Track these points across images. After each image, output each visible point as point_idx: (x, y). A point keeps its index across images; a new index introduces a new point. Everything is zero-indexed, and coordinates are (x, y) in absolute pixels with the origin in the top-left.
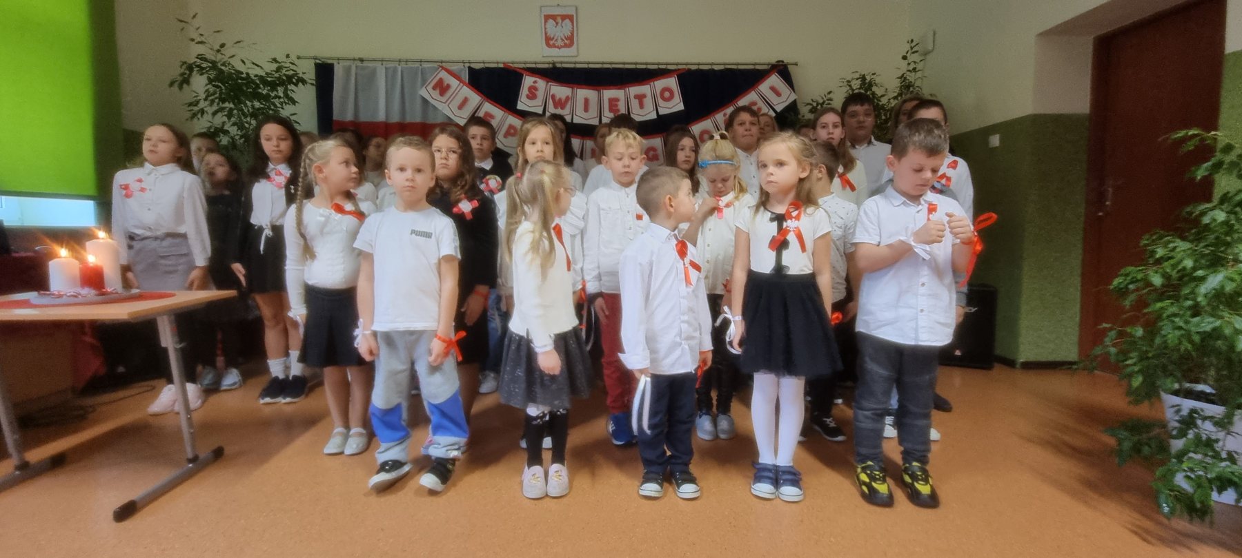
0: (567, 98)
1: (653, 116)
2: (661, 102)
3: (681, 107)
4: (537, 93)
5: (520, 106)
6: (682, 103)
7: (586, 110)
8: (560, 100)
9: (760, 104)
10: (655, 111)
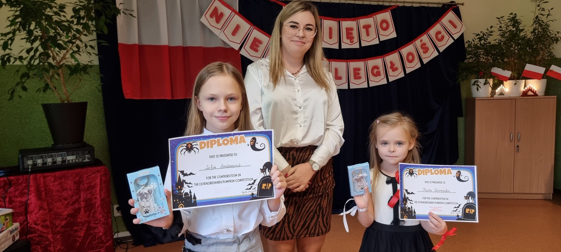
3: (394, 35)
7: (331, 37)
9: (444, 33)
10: (378, 38)
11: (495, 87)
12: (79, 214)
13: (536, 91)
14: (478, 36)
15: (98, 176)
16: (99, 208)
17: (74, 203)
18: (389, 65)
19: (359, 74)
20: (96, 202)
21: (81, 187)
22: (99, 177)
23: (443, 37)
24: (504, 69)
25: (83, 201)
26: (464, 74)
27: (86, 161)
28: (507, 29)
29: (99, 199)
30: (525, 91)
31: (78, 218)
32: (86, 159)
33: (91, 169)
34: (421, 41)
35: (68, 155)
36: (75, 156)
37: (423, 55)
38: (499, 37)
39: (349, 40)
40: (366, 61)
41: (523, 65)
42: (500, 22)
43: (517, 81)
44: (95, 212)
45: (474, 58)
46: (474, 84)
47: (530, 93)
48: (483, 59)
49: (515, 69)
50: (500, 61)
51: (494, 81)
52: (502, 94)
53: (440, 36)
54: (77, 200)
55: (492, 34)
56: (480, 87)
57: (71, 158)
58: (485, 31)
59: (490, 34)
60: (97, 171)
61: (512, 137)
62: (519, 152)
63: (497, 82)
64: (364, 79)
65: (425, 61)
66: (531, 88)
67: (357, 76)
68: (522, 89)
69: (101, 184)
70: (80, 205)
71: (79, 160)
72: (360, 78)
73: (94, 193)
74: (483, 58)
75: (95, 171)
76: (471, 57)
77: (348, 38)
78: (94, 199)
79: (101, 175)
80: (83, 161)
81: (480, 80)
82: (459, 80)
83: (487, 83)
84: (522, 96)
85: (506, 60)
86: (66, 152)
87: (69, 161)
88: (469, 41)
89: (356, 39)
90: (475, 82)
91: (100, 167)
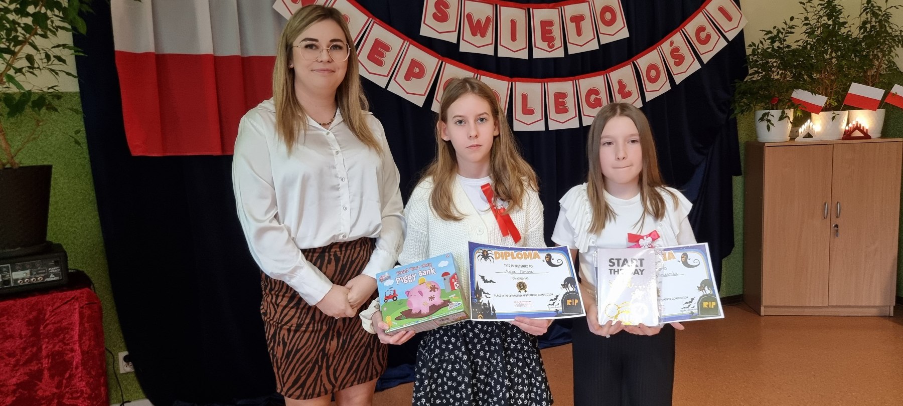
0: (488, 19)
1: (594, 46)
2: (603, 28)
3: (625, 34)
4: (448, 11)
5: (425, 31)
6: (626, 30)
7: (513, 38)
8: (479, 21)
9: (710, 29)
10: (596, 39)
11: (798, 122)
12: (41, 382)
13: (867, 130)
14: (770, 35)
15: (75, 309)
16: (80, 370)
17: (28, 362)
18: (616, 87)
19: (564, 103)
20: (73, 357)
21: (42, 331)
22: (77, 310)
23: (708, 37)
24: (813, 92)
25: (47, 356)
26: (745, 100)
27: (52, 279)
28: (818, 22)
29: (79, 352)
30: (848, 131)
31: (38, 390)
32: (52, 276)
33: (60, 295)
34: (672, 44)
35: (14, 270)
36: (28, 272)
37: (674, 70)
38: (804, 37)
39: (547, 43)
40: (577, 81)
41: (845, 84)
42: (805, 9)
43: (837, 112)
44: (71, 376)
45: (762, 73)
46: (762, 119)
47: (857, 134)
48: (777, 75)
49: (831, 92)
50: (806, 77)
51: (795, 113)
52: (809, 135)
53: (703, 35)
54: (36, 357)
55: (793, 30)
56: (773, 124)
57: (20, 276)
58: (781, 26)
59: (790, 30)
60: (73, 298)
61: (827, 209)
62: (839, 235)
63: (800, 114)
64: (572, 112)
65: (678, 80)
66: (859, 126)
67: (561, 108)
68: (844, 127)
69: (81, 324)
70: (42, 364)
71: (37, 278)
72: (565, 111)
73: (67, 340)
74: (778, 73)
75: (70, 299)
76: (757, 72)
77: (544, 39)
78: (68, 352)
79: (82, 305)
80: (44, 279)
81: (772, 112)
82: (735, 112)
83: (785, 117)
84: (843, 139)
85: (815, 76)
86: (9, 265)
87: (17, 280)
88: (754, 45)
89: (558, 42)
90: (764, 115)
91: (79, 291)
